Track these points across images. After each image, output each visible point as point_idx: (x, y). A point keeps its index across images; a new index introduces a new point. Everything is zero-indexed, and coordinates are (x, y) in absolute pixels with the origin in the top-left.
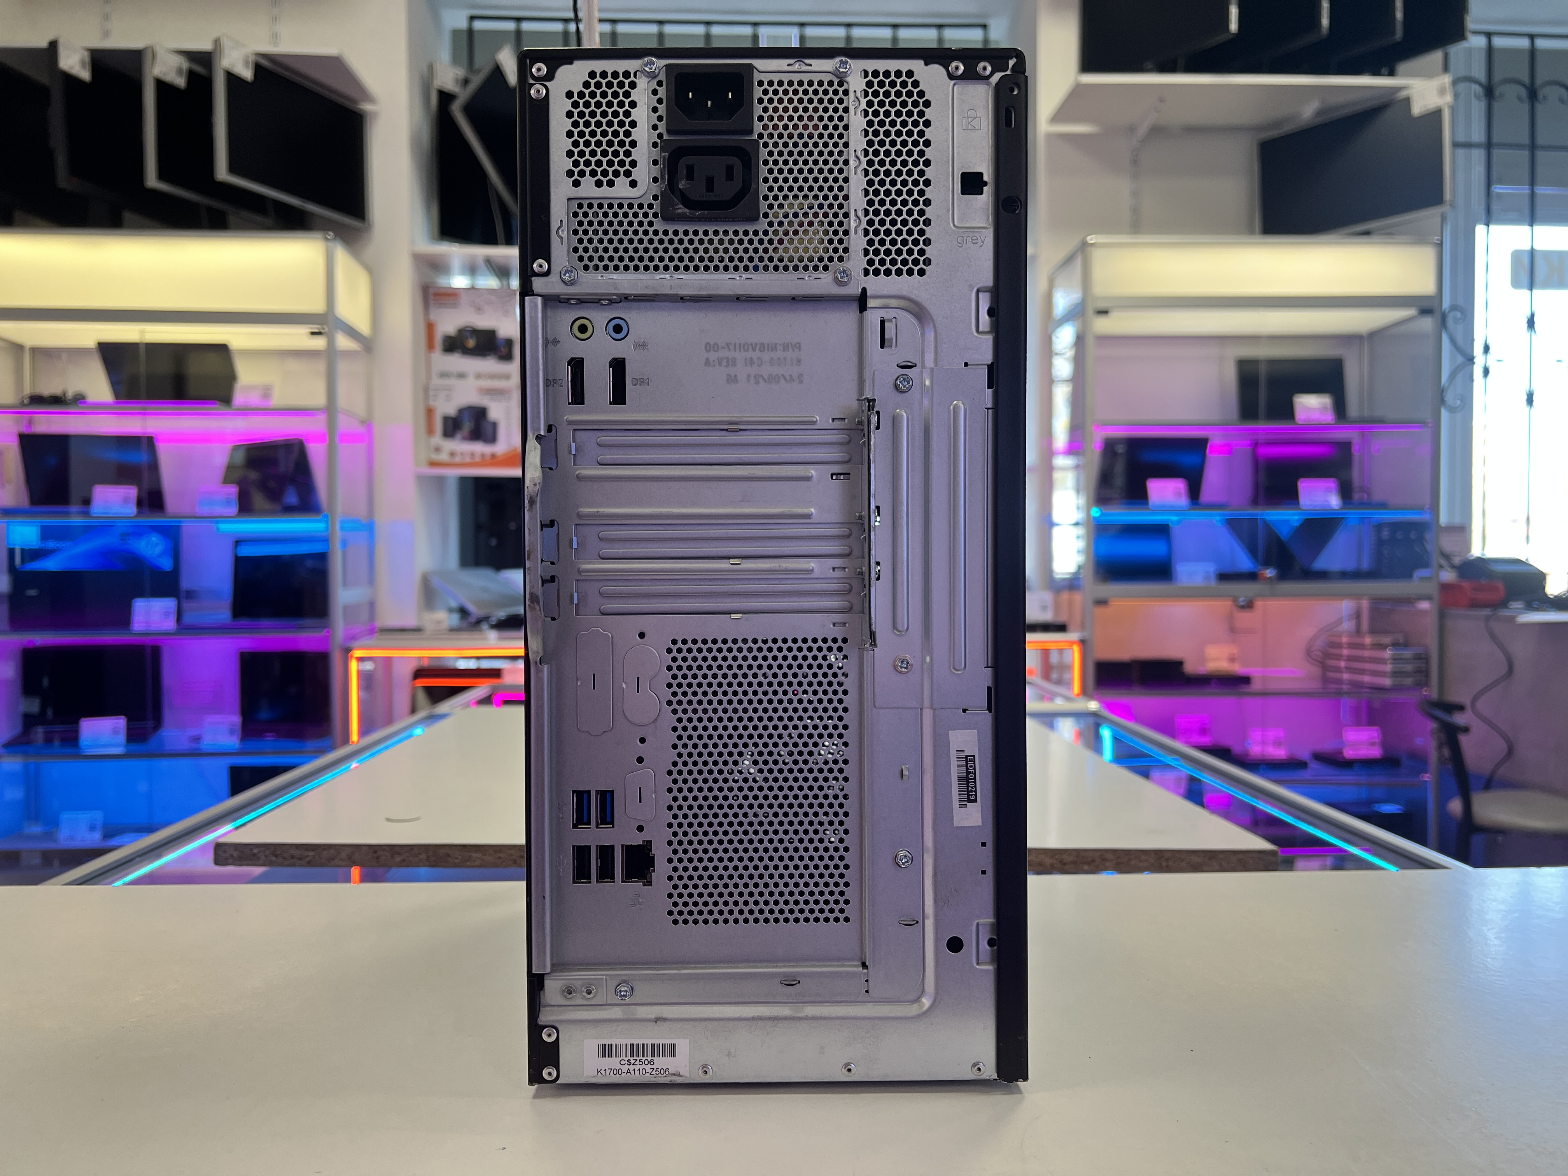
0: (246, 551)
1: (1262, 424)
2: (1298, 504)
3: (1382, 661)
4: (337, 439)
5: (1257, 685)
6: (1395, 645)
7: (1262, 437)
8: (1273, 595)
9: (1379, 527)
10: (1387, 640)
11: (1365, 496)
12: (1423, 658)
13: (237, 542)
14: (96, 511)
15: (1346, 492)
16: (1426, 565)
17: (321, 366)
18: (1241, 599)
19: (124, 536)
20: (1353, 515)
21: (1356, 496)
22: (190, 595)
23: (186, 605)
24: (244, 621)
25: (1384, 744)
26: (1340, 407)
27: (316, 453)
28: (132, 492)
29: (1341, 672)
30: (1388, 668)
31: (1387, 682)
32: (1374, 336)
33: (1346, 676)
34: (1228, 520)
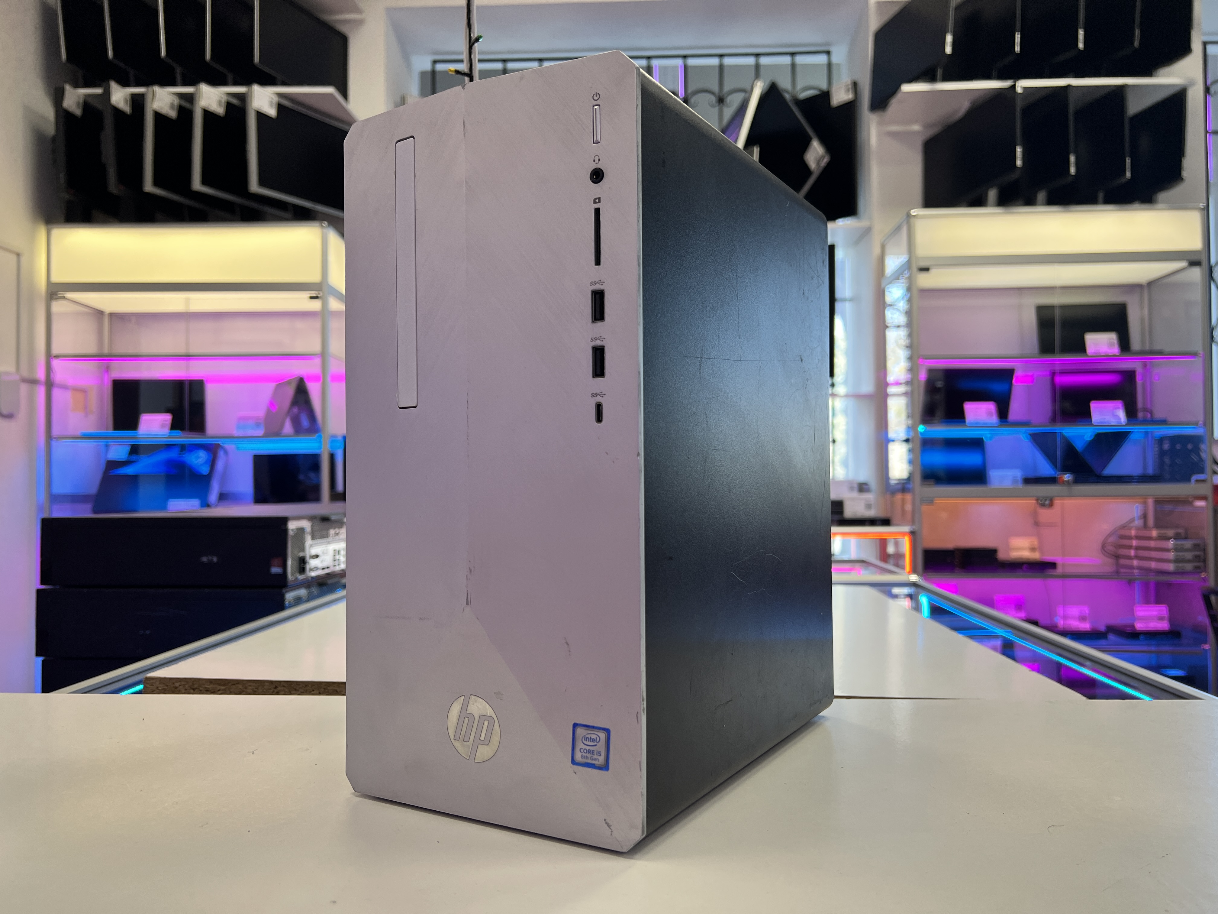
1: (1058, 357)
3: (1167, 550)
5: (1061, 569)
6: (1177, 537)
8: (1071, 496)
9: (1161, 440)
12: (1201, 548)
14: (142, 433)
15: (1131, 412)
17: (317, 324)
25: (1171, 619)
28: (168, 418)
29: (1132, 559)
30: (1171, 555)
31: (1171, 567)
32: (1151, 284)
33: (1135, 563)
34: (1031, 435)
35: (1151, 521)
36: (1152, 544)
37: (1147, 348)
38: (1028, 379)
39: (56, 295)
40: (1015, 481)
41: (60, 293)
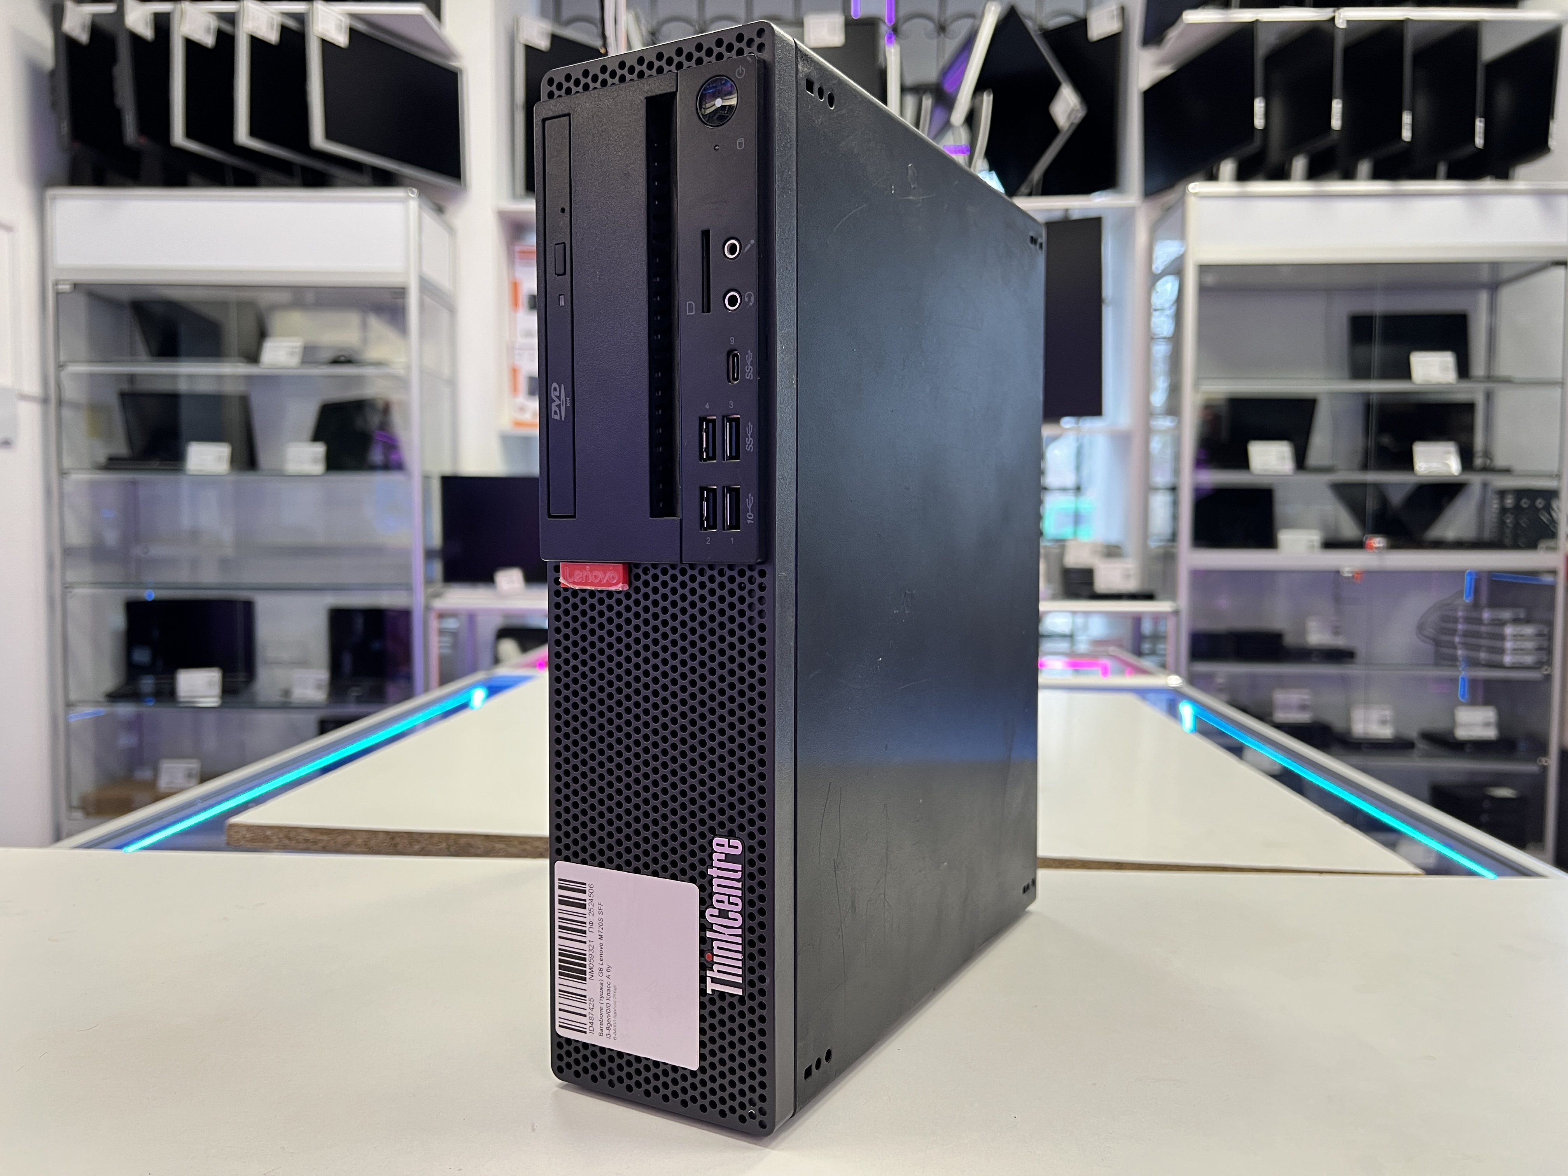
1: (1373, 383)
2: (1413, 468)
5: (1362, 657)
7: (1374, 398)
10: (1506, 615)
11: (1488, 461)
14: (190, 469)
15: (1467, 457)
16: (1553, 535)
18: (1347, 569)
20: (1473, 482)
21: (1478, 461)
25: (1501, 725)
26: (1463, 366)
27: (398, 410)
28: (225, 450)
34: (1334, 485)
35: (1484, 598)
36: (1483, 629)
37: (1493, 373)
38: (1335, 413)
40: (1312, 547)
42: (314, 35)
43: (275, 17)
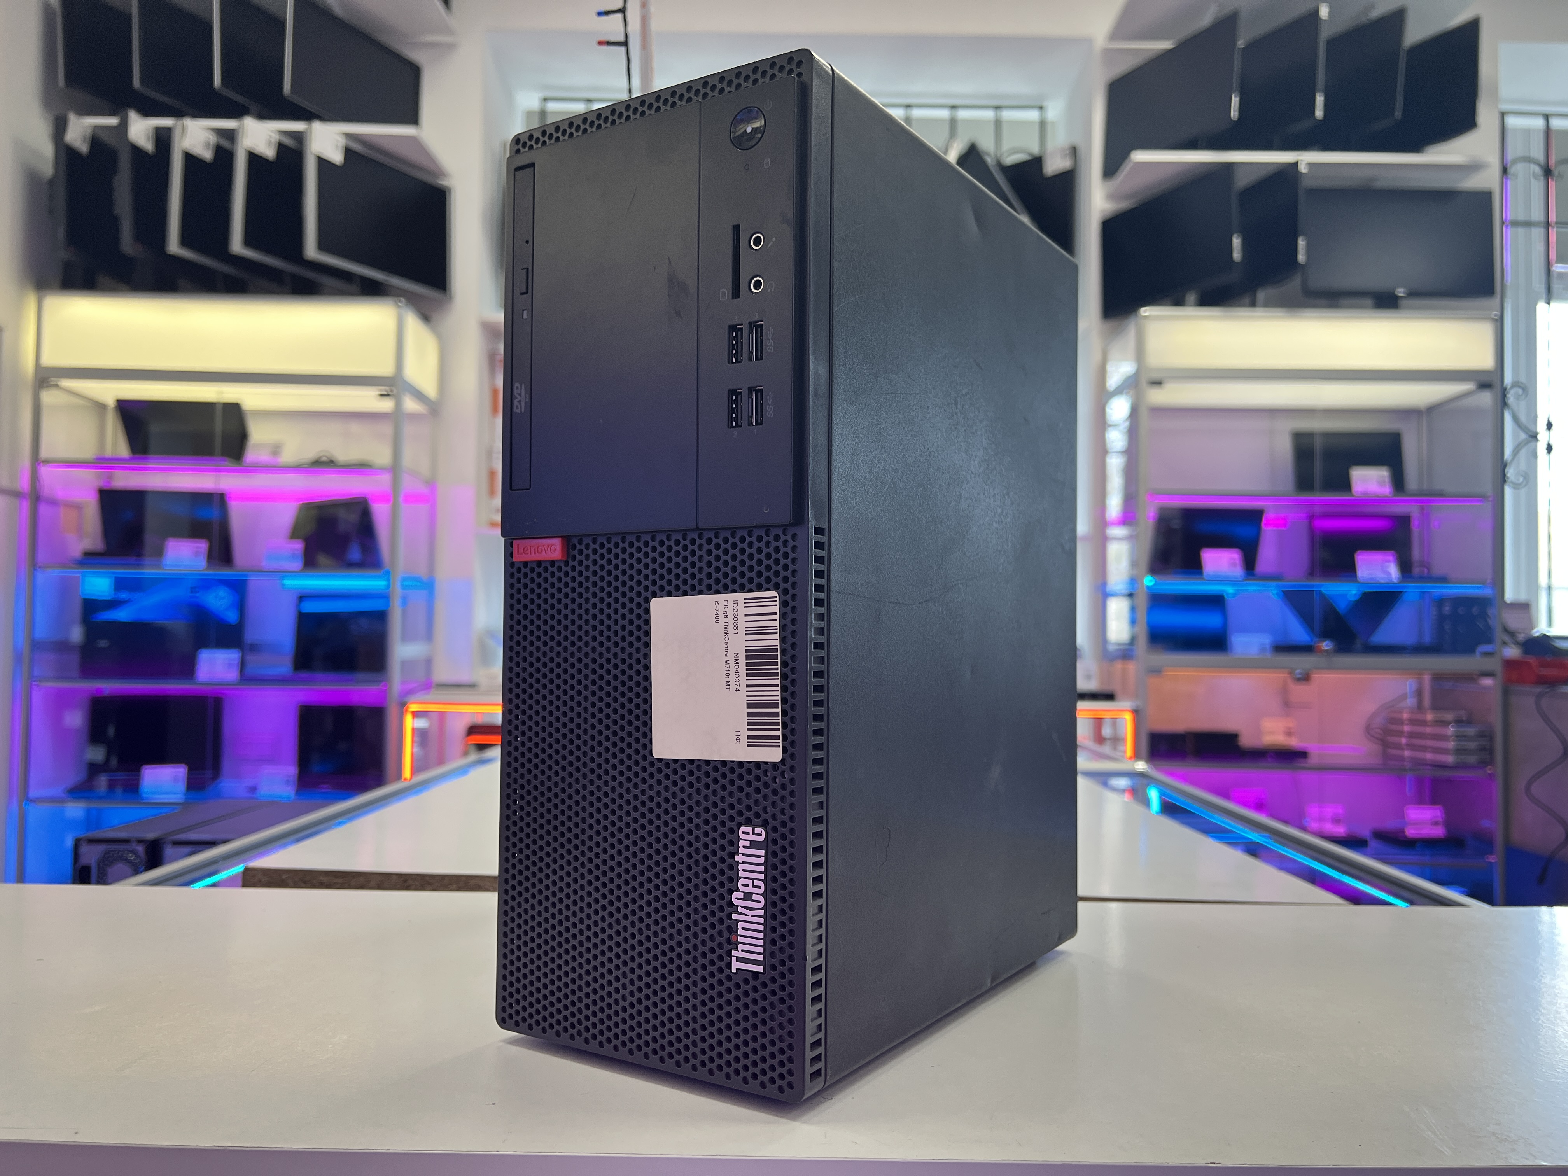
0: (310, 607)
1: (1318, 495)
2: (1356, 576)
3: (1444, 738)
4: (400, 499)
5: (1314, 759)
6: (1458, 722)
7: (1318, 510)
8: (1331, 668)
9: (1440, 602)
10: (1449, 716)
11: (1426, 570)
12: (1487, 736)
13: (301, 597)
14: (168, 563)
15: (1406, 567)
16: (1489, 641)
17: (387, 429)
18: (1298, 671)
19: (193, 590)
20: (1412, 590)
21: (1416, 571)
22: (254, 648)
23: (251, 658)
24: (304, 674)
25: (1448, 824)
26: (1398, 481)
27: (380, 511)
28: (203, 546)
29: (1403, 749)
30: (1451, 745)
31: (1450, 759)
32: (1431, 411)
33: (1407, 753)
34: (1284, 592)
35: (1427, 701)
36: (1428, 730)
37: (1425, 487)
38: (1281, 523)
39: (47, 382)
40: (1263, 650)
41: (53, 379)
42: (312, 153)
43: (273, 135)
